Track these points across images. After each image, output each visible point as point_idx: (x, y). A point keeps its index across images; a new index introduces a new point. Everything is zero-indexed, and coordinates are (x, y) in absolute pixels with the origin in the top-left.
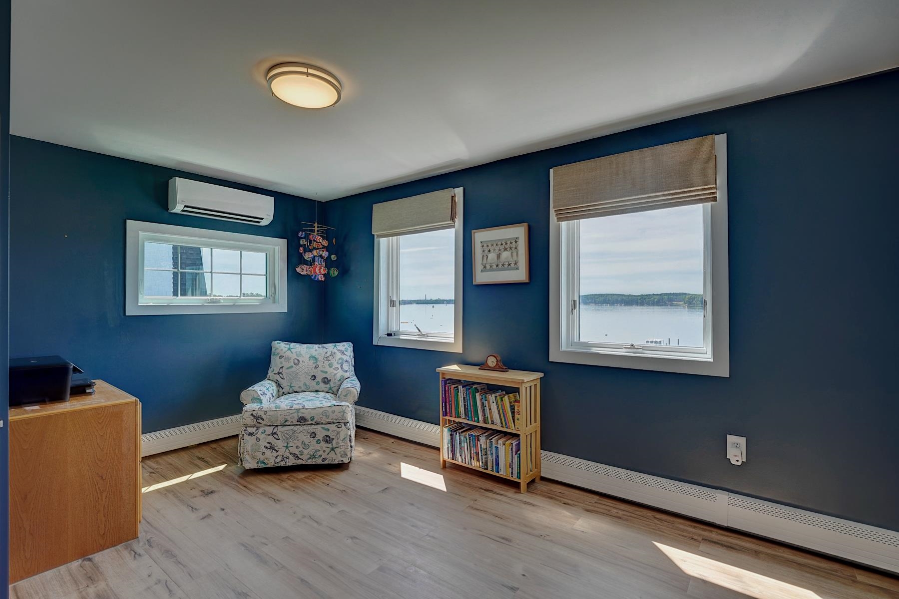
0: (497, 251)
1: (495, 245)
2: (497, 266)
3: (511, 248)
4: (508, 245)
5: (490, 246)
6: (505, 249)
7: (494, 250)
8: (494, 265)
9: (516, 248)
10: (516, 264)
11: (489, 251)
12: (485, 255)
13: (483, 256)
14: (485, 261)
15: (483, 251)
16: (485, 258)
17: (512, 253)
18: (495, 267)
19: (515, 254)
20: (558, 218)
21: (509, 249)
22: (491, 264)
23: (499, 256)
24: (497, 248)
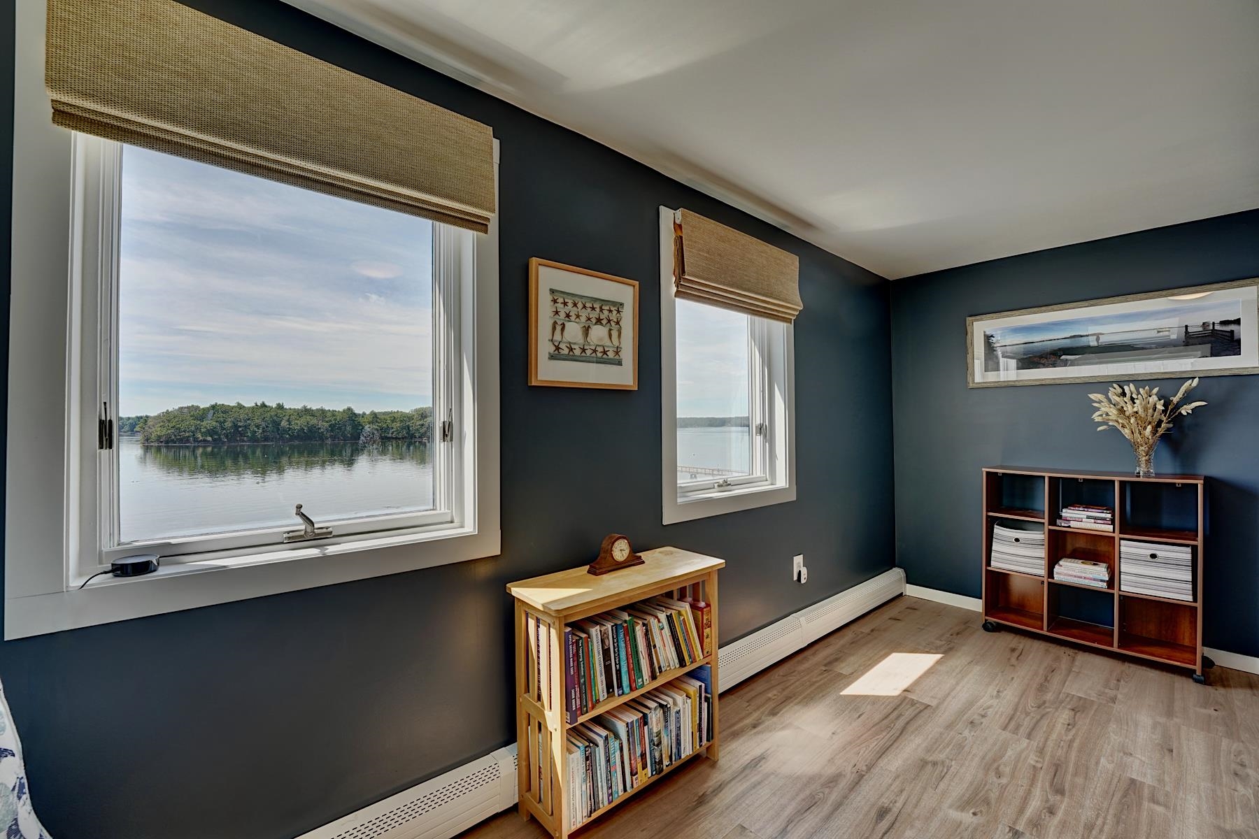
0: (583, 319)
1: (580, 306)
2: (584, 350)
3: (609, 321)
4: (606, 313)
5: (570, 305)
6: (599, 321)
7: (578, 316)
8: (576, 347)
9: (618, 323)
10: (617, 353)
11: (568, 316)
12: (559, 323)
13: (555, 323)
14: (558, 337)
15: (557, 313)
16: (559, 328)
17: (610, 330)
18: (577, 352)
19: (615, 334)
20: (677, 291)
21: (604, 322)
22: (570, 343)
23: (586, 331)
24: (584, 314)
